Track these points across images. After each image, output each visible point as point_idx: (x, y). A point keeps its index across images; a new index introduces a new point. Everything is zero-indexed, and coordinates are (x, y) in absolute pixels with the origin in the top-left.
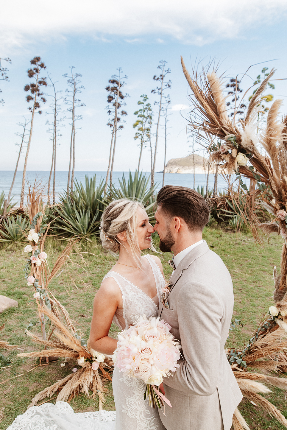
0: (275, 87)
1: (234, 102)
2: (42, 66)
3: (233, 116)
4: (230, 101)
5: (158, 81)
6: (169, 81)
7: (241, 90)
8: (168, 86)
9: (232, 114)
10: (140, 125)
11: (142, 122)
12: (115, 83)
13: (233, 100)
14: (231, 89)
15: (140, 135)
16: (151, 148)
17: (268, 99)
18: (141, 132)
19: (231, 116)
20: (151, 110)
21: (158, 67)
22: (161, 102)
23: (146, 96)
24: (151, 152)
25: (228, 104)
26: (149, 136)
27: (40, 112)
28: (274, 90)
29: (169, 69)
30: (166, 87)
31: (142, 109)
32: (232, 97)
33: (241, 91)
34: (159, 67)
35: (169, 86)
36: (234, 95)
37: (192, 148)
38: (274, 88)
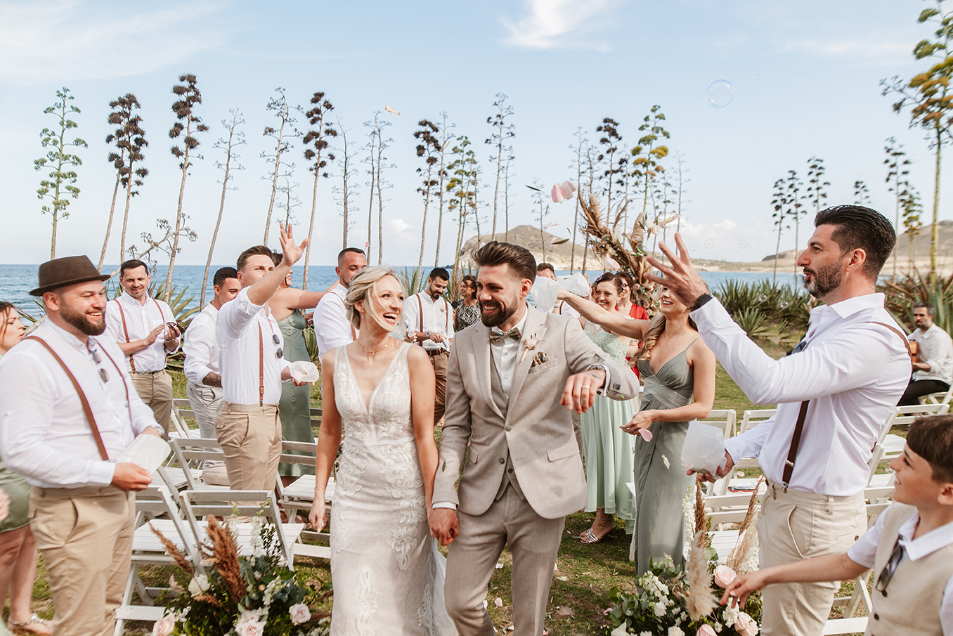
0: (670, 135)
1: (610, 154)
2: (329, 106)
3: (609, 175)
4: (603, 152)
5: (495, 126)
6: (512, 125)
7: (619, 136)
8: (510, 135)
9: (607, 173)
10: (458, 188)
11: (460, 182)
12: (428, 125)
13: (608, 152)
14: (606, 135)
15: (457, 202)
16: (478, 225)
17: (660, 154)
18: (458, 198)
19: (604, 176)
20: (475, 163)
21: (493, 103)
22: (499, 157)
23: (466, 138)
24: (479, 231)
25: (601, 157)
26: (473, 205)
27: (325, 175)
28: (668, 140)
29: (510, 106)
30: (507, 135)
31: (461, 159)
32: (607, 146)
33: (620, 139)
34: (496, 104)
35: (513, 135)
36: (609, 144)
37: (539, 222)
38: (668, 137)
